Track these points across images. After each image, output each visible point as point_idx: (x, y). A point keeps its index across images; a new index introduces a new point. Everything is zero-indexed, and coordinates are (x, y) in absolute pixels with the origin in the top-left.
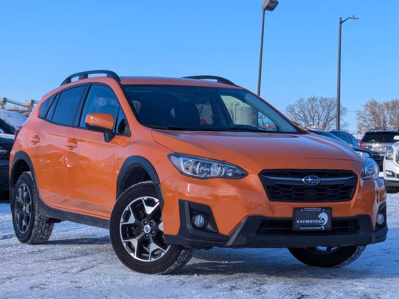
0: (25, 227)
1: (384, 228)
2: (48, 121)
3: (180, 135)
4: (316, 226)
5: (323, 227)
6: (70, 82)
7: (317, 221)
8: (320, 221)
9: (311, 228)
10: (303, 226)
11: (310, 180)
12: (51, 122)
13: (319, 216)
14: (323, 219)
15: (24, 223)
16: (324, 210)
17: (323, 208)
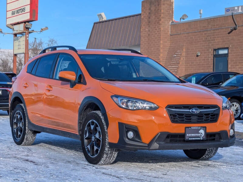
0: (20, 135)
1: (234, 138)
2: (32, 74)
3: (116, 84)
4: (198, 137)
5: (201, 138)
6: (45, 52)
7: (198, 135)
8: (200, 135)
9: (195, 139)
10: (190, 138)
11: (194, 110)
12: (35, 75)
13: (199, 132)
14: (201, 133)
15: (19, 133)
16: (202, 128)
17: (201, 127)
